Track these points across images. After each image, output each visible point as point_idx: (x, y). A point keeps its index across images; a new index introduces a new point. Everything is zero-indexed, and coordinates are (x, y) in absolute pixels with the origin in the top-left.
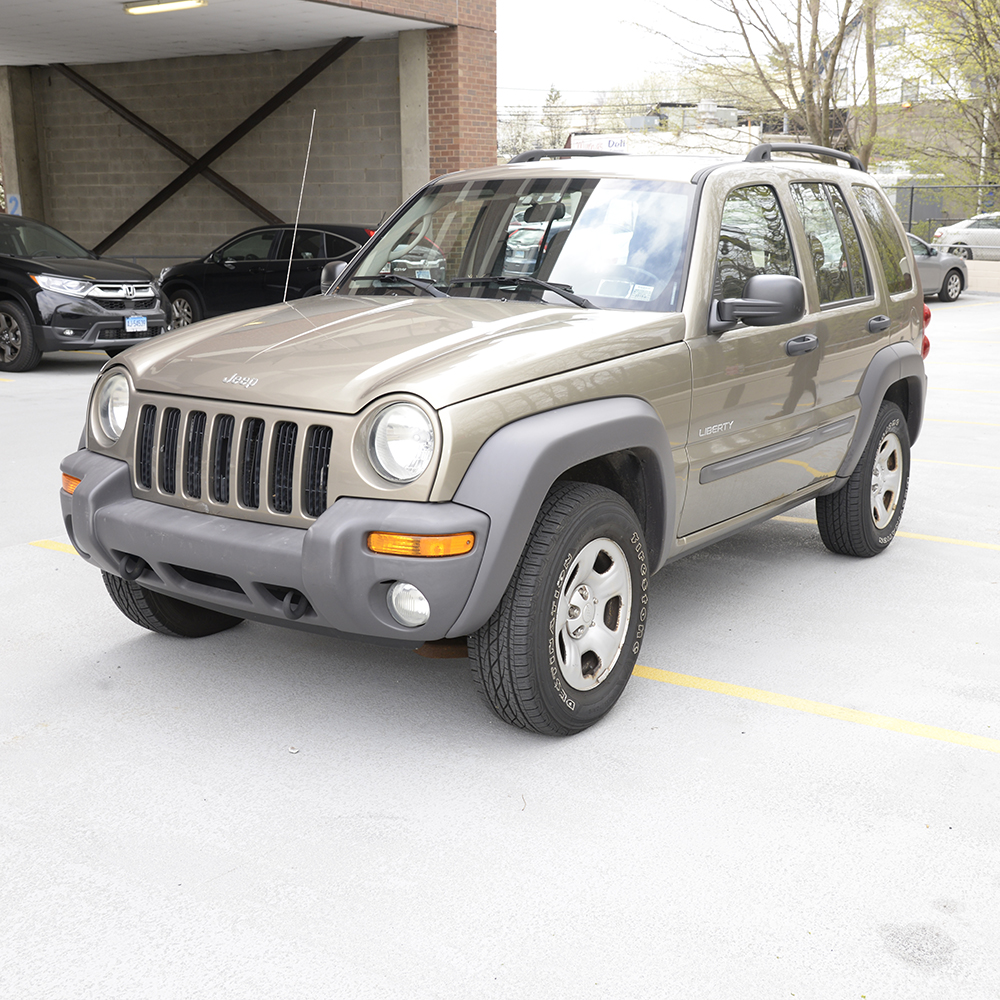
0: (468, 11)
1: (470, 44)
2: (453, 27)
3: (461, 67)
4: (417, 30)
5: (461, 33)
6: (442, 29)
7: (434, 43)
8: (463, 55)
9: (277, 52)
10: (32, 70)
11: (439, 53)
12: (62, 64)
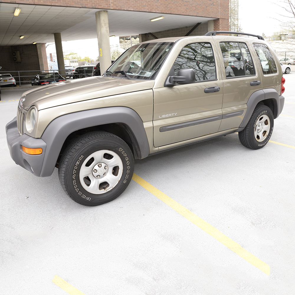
0: (222, 15)
1: (222, 22)
2: (219, 19)
3: (220, 27)
4: (212, 20)
5: (220, 20)
6: (217, 20)
7: (215, 22)
8: (221, 24)
9: (186, 27)
10: (146, 34)
11: (216, 24)
12: (150, 33)
